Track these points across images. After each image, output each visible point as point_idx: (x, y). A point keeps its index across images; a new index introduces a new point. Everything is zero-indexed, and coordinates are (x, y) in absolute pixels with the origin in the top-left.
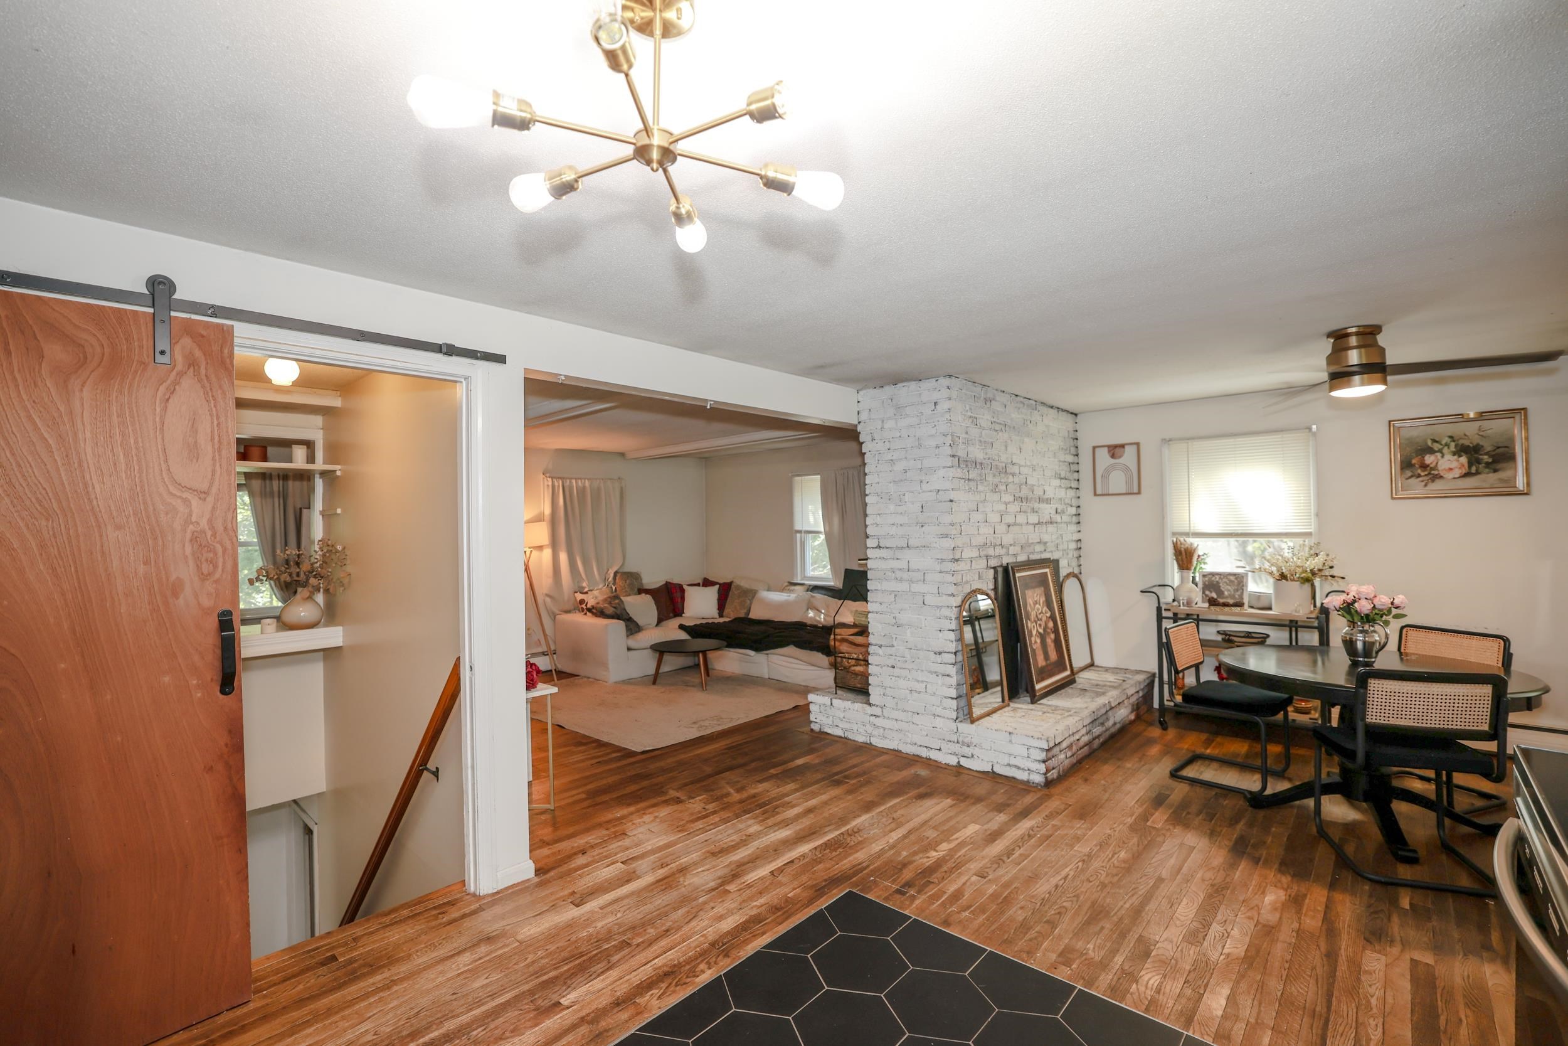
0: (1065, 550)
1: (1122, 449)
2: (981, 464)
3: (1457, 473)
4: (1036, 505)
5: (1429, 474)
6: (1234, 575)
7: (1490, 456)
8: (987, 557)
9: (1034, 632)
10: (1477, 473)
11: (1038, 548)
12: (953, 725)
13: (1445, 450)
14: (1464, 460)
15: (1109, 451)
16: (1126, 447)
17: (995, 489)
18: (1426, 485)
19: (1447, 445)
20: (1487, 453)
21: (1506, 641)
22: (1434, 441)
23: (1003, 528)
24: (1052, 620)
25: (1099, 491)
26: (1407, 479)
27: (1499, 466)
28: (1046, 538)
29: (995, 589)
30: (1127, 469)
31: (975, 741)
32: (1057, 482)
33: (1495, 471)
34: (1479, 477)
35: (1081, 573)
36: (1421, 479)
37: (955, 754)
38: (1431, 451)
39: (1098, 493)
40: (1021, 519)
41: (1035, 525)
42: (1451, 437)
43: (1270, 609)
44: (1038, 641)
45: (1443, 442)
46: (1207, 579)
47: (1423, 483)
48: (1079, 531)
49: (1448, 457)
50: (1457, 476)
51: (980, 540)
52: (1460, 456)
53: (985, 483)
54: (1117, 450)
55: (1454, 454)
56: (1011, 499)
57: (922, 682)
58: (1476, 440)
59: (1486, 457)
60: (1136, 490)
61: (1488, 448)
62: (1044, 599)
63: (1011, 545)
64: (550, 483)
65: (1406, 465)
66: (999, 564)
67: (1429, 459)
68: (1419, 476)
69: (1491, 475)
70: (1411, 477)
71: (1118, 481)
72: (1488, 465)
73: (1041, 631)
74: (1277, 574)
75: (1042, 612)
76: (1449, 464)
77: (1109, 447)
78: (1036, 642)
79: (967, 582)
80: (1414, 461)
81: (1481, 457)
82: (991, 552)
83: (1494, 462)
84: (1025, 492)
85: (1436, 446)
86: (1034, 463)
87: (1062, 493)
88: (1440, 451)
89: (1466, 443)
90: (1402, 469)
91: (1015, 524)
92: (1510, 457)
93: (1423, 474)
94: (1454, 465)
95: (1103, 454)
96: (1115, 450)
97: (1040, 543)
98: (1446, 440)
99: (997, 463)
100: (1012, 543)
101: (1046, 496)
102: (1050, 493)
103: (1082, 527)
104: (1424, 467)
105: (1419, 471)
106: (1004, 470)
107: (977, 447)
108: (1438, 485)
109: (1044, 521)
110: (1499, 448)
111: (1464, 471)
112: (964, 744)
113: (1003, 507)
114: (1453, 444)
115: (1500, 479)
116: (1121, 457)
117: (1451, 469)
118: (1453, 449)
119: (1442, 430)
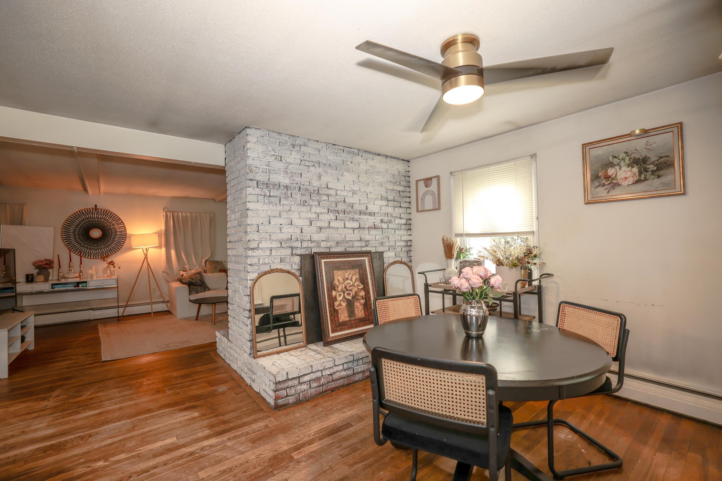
0: (392, 246)
1: (431, 181)
2: (286, 187)
3: (631, 180)
4: (357, 216)
5: (611, 183)
6: (477, 262)
7: (656, 165)
8: (292, 248)
9: (339, 299)
10: (646, 179)
11: (357, 244)
12: (249, 359)
13: (622, 163)
14: (635, 170)
15: (424, 183)
16: (433, 179)
17: (304, 203)
18: (608, 192)
19: (623, 159)
20: (653, 163)
22: (614, 157)
23: (313, 229)
24: (365, 291)
25: (420, 209)
26: (596, 188)
27: (661, 173)
28: (367, 237)
29: (301, 269)
30: (433, 193)
31: (255, 371)
32: (385, 203)
33: (659, 177)
34: (647, 182)
35: (411, 261)
36: (604, 187)
37: (250, 378)
38: (612, 165)
40: (333, 224)
41: (354, 229)
42: (626, 153)
44: (344, 304)
45: (621, 157)
46: (462, 265)
47: (607, 191)
48: (411, 235)
49: (624, 168)
50: (631, 183)
51: (285, 236)
52: (633, 167)
53: (291, 199)
54: (429, 181)
55: (629, 166)
56: (326, 211)
58: (644, 153)
59: (652, 166)
60: (437, 207)
61: (653, 159)
62: (358, 277)
63: (323, 241)
64: (165, 214)
65: (595, 177)
66: (308, 253)
67: (611, 172)
68: (604, 185)
69: (656, 180)
70: (599, 186)
71: (429, 202)
72: (653, 172)
73: (349, 298)
75: (353, 285)
76: (625, 174)
77: (424, 180)
78: (340, 305)
79: (265, 264)
80: (600, 174)
81: (648, 166)
82: (298, 244)
83: (658, 169)
84: (341, 207)
85: (616, 161)
86: (356, 189)
87: (390, 210)
88: (619, 165)
89: (637, 156)
90: (592, 180)
91: (329, 227)
92: (671, 165)
93: (606, 183)
94: (629, 174)
95: (421, 184)
96: (427, 181)
97: (361, 240)
98: (623, 155)
99: (308, 187)
100: (324, 239)
101: (368, 211)
102: (372, 208)
103: (413, 232)
104: (607, 177)
105: (604, 181)
106: (317, 192)
107: (282, 175)
108: (616, 194)
109: (367, 226)
110: (661, 158)
111: (636, 179)
112: (252, 372)
113: (314, 216)
114: (627, 158)
115: (662, 183)
116: (430, 186)
117: (626, 178)
118: (627, 162)
119: (620, 148)
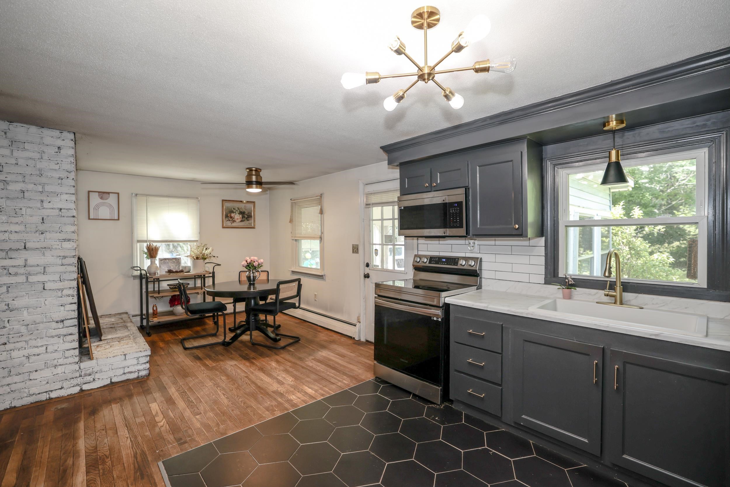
1: (108, 195)
3: (239, 220)
5: (232, 220)
6: (175, 259)
7: (247, 216)
10: (244, 221)
12: (76, 367)
13: (236, 212)
14: (241, 216)
15: (99, 195)
16: (110, 194)
18: (231, 224)
19: (237, 211)
20: (246, 215)
21: (268, 272)
22: (234, 209)
25: (91, 217)
27: (249, 219)
30: (110, 206)
31: (95, 370)
33: (248, 220)
34: (244, 222)
37: (78, 385)
38: (233, 212)
39: (90, 218)
42: (238, 208)
43: (189, 272)
46: (163, 262)
49: (237, 215)
54: (105, 196)
55: (239, 214)
57: (42, 346)
58: (244, 210)
60: (116, 218)
61: (247, 213)
65: (227, 216)
67: (233, 215)
68: (230, 220)
69: (247, 222)
70: (228, 221)
71: (104, 212)
72: (246, 218)
74: (195, 258)
76: (237, 217)
77: (99, 192)
80: (228, 215)
85: (234, 211)
88: (235, 212)
89: (242, 211)
90: (225, 217)
92: (251, 217)
94: (239, 217)
95: (95, 196)
96: (103, 195)
98: (237, 209)
104: (231, 217)
108: (234, 224)
110: (249, 213)
111: (241, 220)
112: (86, 375)
114: (238, 210)
115: (249, 223)
116: (107, 199)
117: (238, 219)
118: (238, 212)
119: (237, 205)
